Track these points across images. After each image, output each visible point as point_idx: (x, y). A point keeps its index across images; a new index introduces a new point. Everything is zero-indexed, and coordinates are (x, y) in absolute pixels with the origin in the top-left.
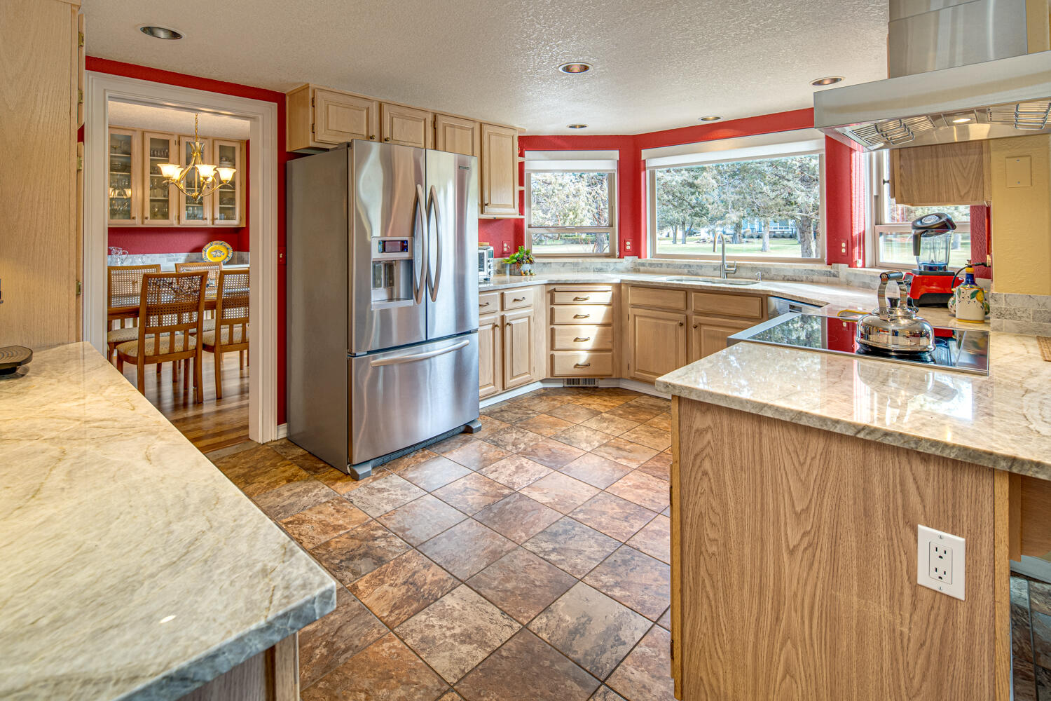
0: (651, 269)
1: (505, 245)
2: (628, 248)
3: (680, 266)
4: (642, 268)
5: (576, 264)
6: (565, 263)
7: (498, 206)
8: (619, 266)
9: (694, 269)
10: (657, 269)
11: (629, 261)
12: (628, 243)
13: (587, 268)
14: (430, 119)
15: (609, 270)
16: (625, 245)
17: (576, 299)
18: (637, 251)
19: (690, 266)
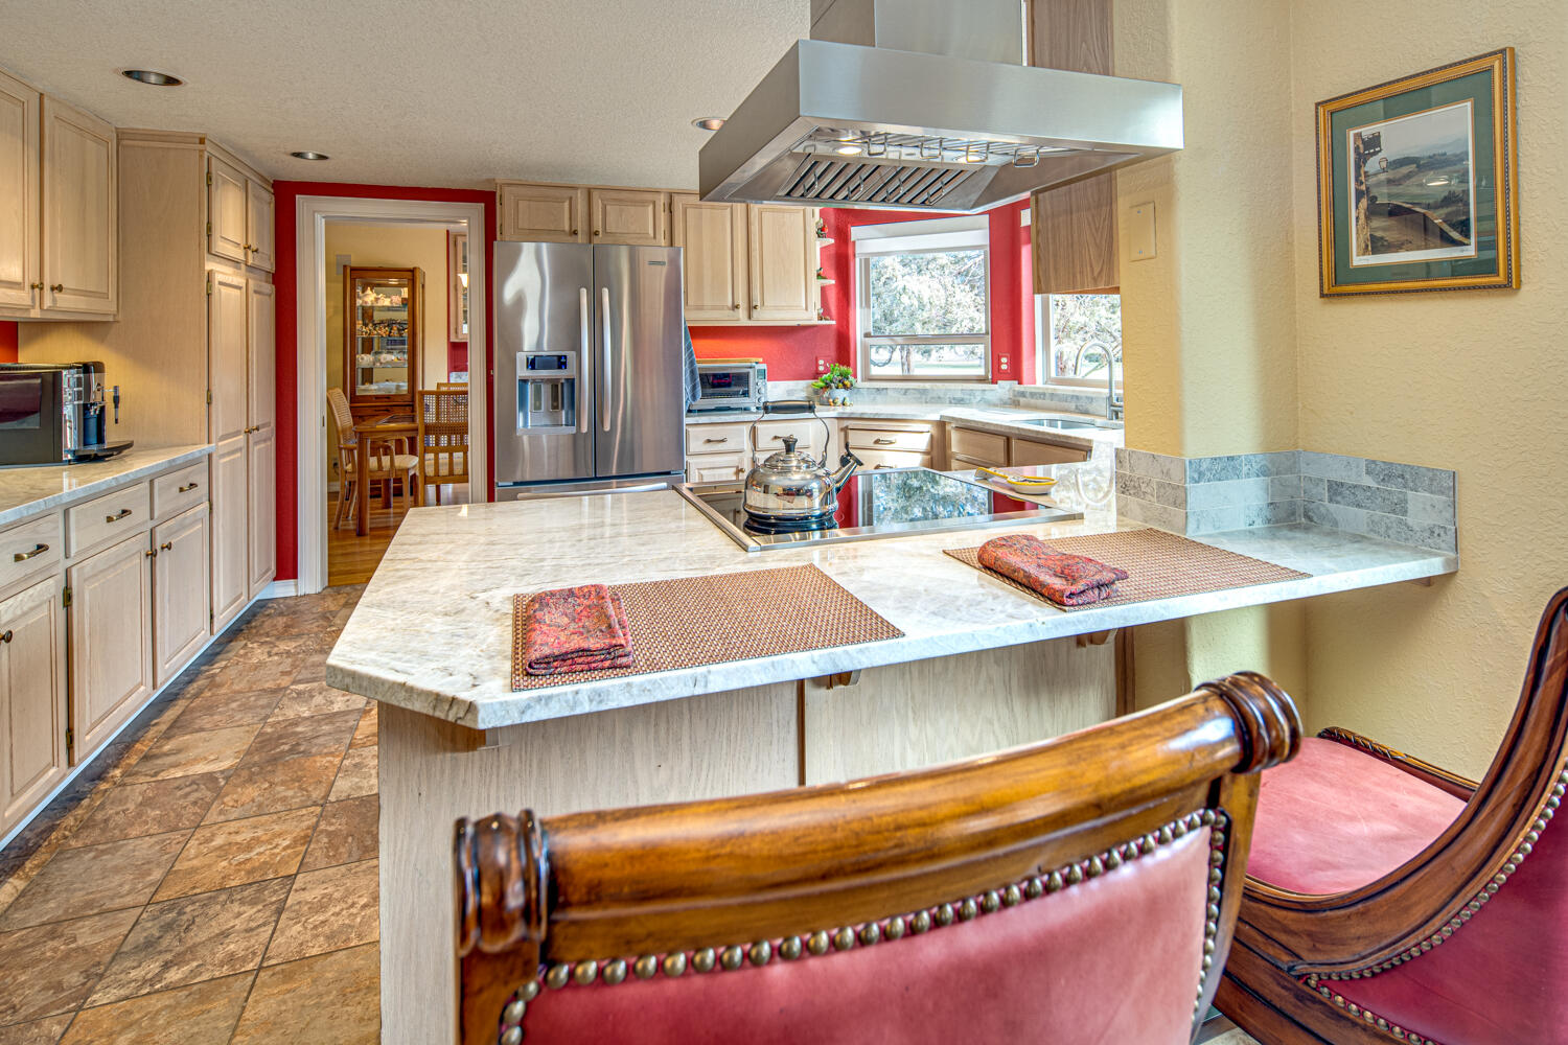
0: (1033, 401)
1: (821, 362)
2: (1004, 367)
3: (1065, 398)
4: (1022, 400)
5: (924, 392)
6: (907, 390)
7: (777, 308)
8: (989, 396)
9: (1084, 404)
10: (1039, 402)
11: (1005, 387)
12: (1004, 360)
13: (939, 398)
14: (662, 199)
15: (974, 401)
16: (1000, 363)
17: (877, 442)
18: (1016, 374)
19: (1077, 397)
